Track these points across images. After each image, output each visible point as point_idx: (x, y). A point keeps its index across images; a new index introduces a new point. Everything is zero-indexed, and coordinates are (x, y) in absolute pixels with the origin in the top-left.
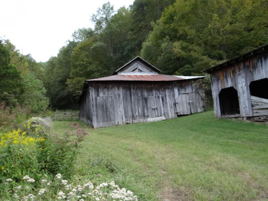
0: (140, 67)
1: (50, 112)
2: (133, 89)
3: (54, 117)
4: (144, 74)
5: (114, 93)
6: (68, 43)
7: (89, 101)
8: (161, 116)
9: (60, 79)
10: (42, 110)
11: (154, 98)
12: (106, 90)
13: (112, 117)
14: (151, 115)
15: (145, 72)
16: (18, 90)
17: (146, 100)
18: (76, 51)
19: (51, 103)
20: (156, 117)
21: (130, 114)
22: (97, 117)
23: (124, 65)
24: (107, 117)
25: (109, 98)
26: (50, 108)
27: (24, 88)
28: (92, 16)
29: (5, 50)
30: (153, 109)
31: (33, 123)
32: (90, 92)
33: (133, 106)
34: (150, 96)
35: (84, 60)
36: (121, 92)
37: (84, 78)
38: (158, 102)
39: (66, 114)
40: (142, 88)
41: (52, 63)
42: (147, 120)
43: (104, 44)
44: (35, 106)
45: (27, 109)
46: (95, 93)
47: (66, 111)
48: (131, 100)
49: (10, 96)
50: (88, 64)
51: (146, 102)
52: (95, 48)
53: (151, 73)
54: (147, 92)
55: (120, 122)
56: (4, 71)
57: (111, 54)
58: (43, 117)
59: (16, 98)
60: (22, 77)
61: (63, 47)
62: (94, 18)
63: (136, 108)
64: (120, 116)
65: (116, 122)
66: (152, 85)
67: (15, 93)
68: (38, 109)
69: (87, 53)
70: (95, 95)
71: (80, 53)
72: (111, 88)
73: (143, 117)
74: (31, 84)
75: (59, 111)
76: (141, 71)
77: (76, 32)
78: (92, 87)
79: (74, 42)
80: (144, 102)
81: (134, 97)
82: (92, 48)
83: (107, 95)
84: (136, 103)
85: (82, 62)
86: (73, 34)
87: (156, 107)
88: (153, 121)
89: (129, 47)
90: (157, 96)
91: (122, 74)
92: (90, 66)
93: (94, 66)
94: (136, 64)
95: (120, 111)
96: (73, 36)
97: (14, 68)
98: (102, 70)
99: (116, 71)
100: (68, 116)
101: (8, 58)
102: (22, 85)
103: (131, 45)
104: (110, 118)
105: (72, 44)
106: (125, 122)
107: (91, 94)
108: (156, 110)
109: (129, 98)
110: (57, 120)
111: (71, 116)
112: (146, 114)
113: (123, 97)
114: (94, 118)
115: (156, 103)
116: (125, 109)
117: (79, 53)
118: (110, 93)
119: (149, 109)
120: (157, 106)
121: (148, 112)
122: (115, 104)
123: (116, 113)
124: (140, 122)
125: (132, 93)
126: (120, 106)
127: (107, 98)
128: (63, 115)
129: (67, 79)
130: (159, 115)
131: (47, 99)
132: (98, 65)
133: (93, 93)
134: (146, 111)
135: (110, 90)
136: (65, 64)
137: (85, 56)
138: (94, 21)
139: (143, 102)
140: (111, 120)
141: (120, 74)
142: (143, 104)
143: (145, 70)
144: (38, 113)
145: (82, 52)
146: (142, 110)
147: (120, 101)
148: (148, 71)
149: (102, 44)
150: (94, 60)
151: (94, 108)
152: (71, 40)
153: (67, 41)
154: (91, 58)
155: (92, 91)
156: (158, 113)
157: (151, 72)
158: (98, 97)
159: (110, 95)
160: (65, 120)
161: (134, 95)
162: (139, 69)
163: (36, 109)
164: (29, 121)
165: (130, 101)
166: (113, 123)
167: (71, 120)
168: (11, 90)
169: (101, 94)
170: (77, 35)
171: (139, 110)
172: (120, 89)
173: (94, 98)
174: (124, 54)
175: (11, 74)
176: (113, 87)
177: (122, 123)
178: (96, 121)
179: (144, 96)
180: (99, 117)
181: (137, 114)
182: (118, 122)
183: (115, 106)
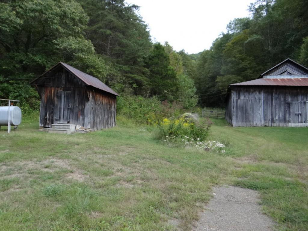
0: (290, 70)
1: (199, 109)
2: (276, 94)
3: (202, 114)
4: (294, 77)
5: (254, 96)
6: (222, 36)
7: (231, 103)
8: (305, 122)
9: (210, 74)
10: (192, 107)
11: (299, 104)
12: (247, 94)
13: (251, 119)
14: (293, 121)
15: (295, 75)
16: (174, 88)
17: (289, 105)
18: (228, 48)
19: (200, 99)
20: (299, 123)
21: (270, 117)
22: (237, 117)
23: (284, 60)
24: (246, 119)
25: (249, 101)
26: (199, 105)
27: (179, 87)
28: (250, 6)
29: (166, 55)
30: (296, 115)
31: (186, 117)
32: (232, 94)
33: (274, 110)
34: (294, 101)
35: (236, 56)
36: (262, 96)
37: (235, 75)
38: (304, 108)
39: (212, 112)
40: (286, 93)
41: (204, 56)
42: (288, 125)
43: (261, 37)
44: (187, 103)
45: (180, 105)
46: (236, 96)
47: (214, 109)
48: (272, 104)
49: (168, 94)
50: (241, 61)
51: (289, 107)
52: (250, 42)
53: (304, 76)
54: (291, 97)
55: (258, 124)
56: (165, 73)
57: (270, 47)
58: (193, 113)
59: (173, 95)
60: (178, 77)
61: (217, 39)
62: (252, 7)
63: (277, 112)
64: (259, 118)
65: (255, 124)
66: (299, 90)
67: (172, 91)
68: (188, 106)
69: (241, 48)
70: (236, 98)
71: (233, 49)
72: (252, 92)
73: (283, 121)
74: (184, 84)
75: (207, 108)
76: (290, 74)
77: (232, 22)
78: (234, 90)
79: (228, 34)
80: (287, 107)
81: (276, 101)
82: (246, 42)
83: (247, 99)
84: (277, 107)
85: (234, 59)
86: (228, 25)
87: (300, 113)
88: (294, 127)
89: (293, 38)
90: (303, 102)
91: (268, 77)
92: (243, 63)
93: (247, 62)
94: (285, 66)
95: (259, 114)
96: (228, 27)
97: (172, 70)
98: (256, 67)
99: (262, 75)
100: (215, 114)
101: (168, 62)
102: (177, 85)
103: (296, 36)
104: (249, 119)
105: (226, 37)
106: (263, 124)
107: (232, 97)
108: (299, 115)
109: (270, 103)
110: (204, 117)
111: (217, 114)
112: (287, 119)
113: (263, 101)
114: (234, 118)
115: (301, 109)
116: (264, 112)
117: (231, 48)
118: (250, 96)
119: (292, 114)
120: (302, 112)
121: (289, 117)
122: (254, 107)
123: (255, 115)
124: (279, 126)
125: (274, 98)
126: (259, 109)
127: (248, 101)
128: (210, 113)
129: (218, 77)
130: (303, 121)
131: (196, 97)
132: (252, 62)
133: (235, 96)
134: (287, 116)
135: (250, 94)
136: (216, 59)
137: (238, 51)
138: (252, 11)
139: (285, 107)
140: (249, 121)
141: (265, 77)
142: (285, 109)
143: (296, 72)
144: (188, 109)
145: (235, 46)
146: (283, 115)
147: (260, 104)
148: (300, 73)
149: (259, 37)
150: (247, 56)
151: (235, 109)
152: (226, 32)
153: (220, 35)
154: (244, 53)
155: (234, 94)
156: (302, 119)
157: (304, 74)
158: (239, 100)
159: (250, 98)
160: (212, 118)
161: (276, 99)
162: (288, 72)
163: (187, 106)
164: (184, 115)
165: (270, 105)
166: (251, 124)
167: (217, 118)
168: (169, 89)
169: (242, 98)
170: (233, 26)
171: (279, 114)
172: (261, 93)
173: (235, 100)
174: (286, 47)
175: (170, 76)
176: (255, 91)
177: (260, 125)
178: (235, 121)
179: (287, 101)
180: (238, 118)
181: (277, 118)
182: (256, 124)
183: (254, 109)
